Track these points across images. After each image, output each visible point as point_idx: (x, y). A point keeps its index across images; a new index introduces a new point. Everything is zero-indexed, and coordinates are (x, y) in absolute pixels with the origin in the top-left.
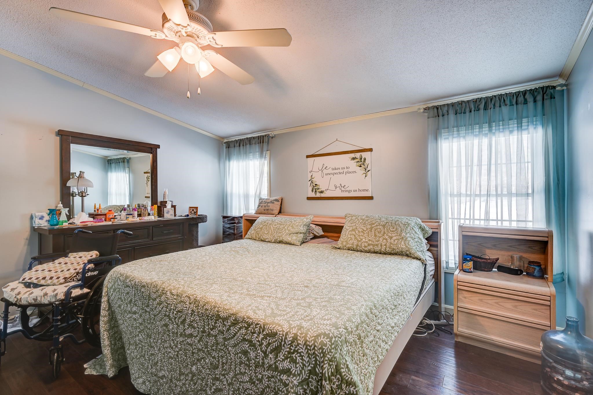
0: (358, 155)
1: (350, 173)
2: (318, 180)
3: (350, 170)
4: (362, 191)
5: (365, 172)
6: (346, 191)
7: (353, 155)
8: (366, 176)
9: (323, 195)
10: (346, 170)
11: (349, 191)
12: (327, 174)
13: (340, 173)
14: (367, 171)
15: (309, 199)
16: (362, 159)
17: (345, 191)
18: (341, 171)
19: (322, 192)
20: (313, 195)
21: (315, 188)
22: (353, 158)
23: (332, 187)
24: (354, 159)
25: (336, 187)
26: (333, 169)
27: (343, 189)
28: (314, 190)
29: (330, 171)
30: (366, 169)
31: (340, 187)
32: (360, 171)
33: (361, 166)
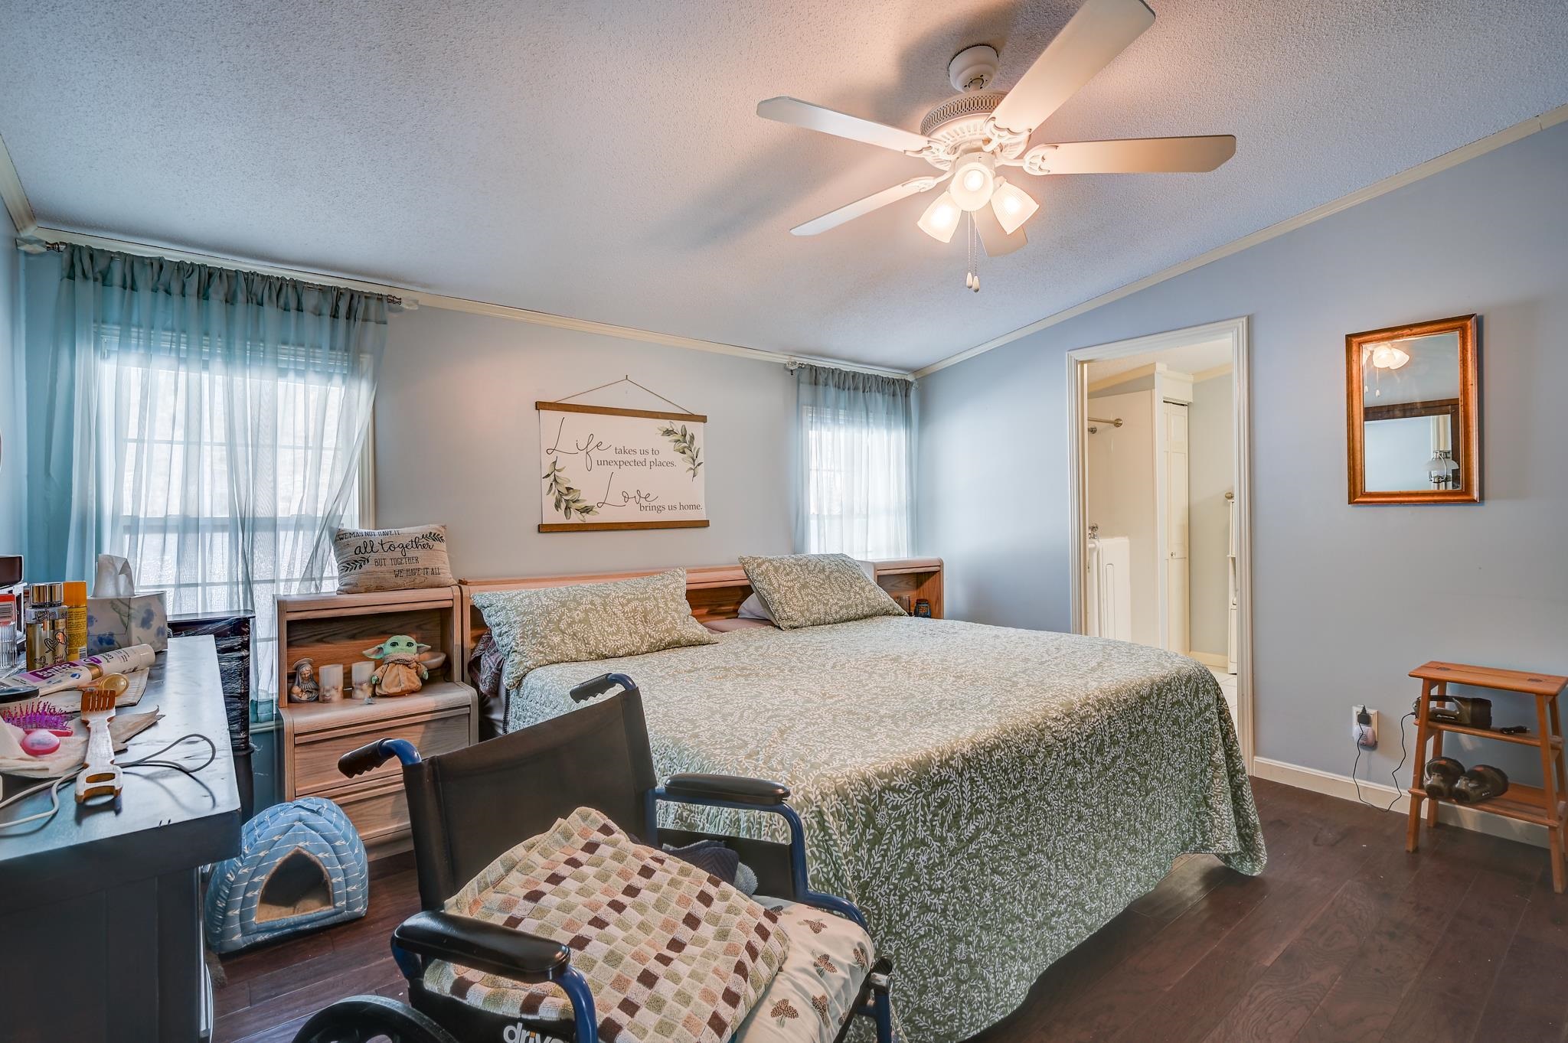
0: (677, 425)
1: (661, 464)
2: (574, 474)
3: (660, 458)
4: (686, 507)
5: (693, 467)
6: (652, 508)
7: (666, 424)
8: (694, 476)
9: (589, 518)
10: (650, 458)
11: (659, 509)
12: (600, 463)
13: (636, 463)
14: (696, 463)
15: (543, 529)
16: (685, 435)
17: (648, 508)
18: (639, 458)
19: (587, 510)
20: (558, 518)
21: (566, 498)
22: (667, 430)
23: (615, 497)
24: (668, 432)
25: (627, 498)
26: (618, 451)
27: (644, 502)
28: (563, 505)
29: (610, 455)
30: (694, 460)
31: (637, 497)
32: (682, 463)
33: (683, 452)
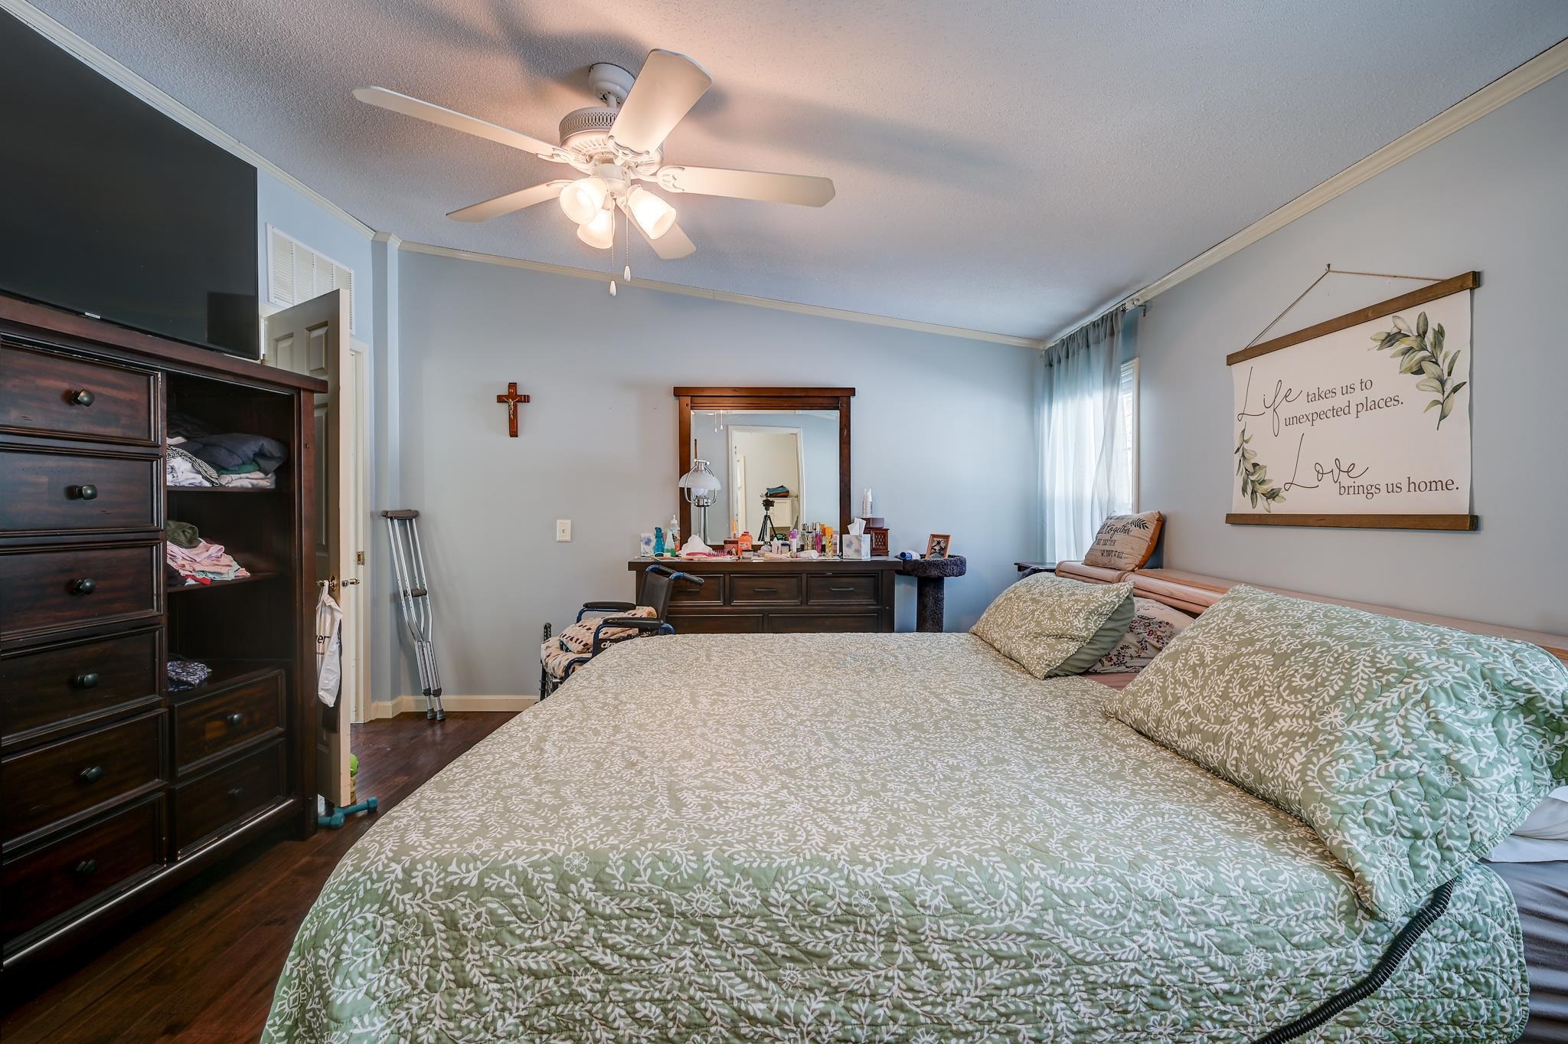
0: (1408, 320)
1: (1376, 405)
2: (1262, 446)
3: (1374, 394)
4: (1423, 486)
5: (1439, 397)
6: (1358, 489)
7: (1386, 324)
8: (1443, 417)
9: (1276, 507)
10: (1358, 397)
11: (1370, 491)
12: (1289, 422)
13: (1335, 412)
14: (1448, 387)
15: (1234, 519)
16: (1425, 333)
17: (1351, 490)
18: (1340, 401)
19: (1272, 495)
20: (1242, 505)
21: (1254, 481)
22: (1389, 335)
23: (1307, 476)
24: (1390, 339)
25: (1321, 474)
26: (1312, 398)
27: (1345, 481)
28: (1250, 488)
29: (1301, 407)
30: (1443, 383)
31: (1336, 471)
32: (1417, 393)
33: (1420, 371)
